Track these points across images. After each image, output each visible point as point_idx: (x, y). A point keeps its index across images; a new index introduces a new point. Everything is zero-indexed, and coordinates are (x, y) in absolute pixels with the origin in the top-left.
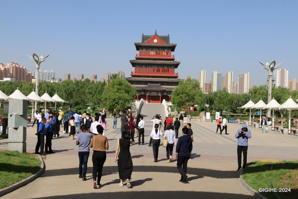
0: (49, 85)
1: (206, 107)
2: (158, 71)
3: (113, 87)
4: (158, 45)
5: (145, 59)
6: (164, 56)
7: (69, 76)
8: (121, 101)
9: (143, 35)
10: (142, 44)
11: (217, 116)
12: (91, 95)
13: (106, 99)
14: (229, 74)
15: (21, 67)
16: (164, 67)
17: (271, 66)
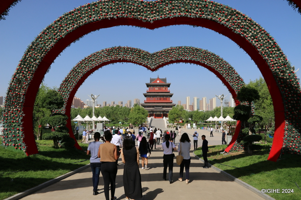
0: (97, 110)
1: (189, 120)
2: (160, 99)
3: (135, 111)
4: (160, 84)
5: (152, 92)
6: (164, 90)
7: (106, 103)
8: (140, 119)
9: (150, 78)
10: (150, 84)
11: (194, 126)
12: (121, 115)
13: (131, 118)
14: (204, 99)
15: (77, 98)
16: (164, 97)
17: (222, 97)
